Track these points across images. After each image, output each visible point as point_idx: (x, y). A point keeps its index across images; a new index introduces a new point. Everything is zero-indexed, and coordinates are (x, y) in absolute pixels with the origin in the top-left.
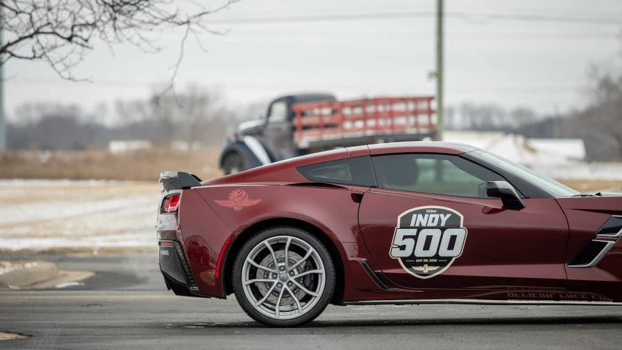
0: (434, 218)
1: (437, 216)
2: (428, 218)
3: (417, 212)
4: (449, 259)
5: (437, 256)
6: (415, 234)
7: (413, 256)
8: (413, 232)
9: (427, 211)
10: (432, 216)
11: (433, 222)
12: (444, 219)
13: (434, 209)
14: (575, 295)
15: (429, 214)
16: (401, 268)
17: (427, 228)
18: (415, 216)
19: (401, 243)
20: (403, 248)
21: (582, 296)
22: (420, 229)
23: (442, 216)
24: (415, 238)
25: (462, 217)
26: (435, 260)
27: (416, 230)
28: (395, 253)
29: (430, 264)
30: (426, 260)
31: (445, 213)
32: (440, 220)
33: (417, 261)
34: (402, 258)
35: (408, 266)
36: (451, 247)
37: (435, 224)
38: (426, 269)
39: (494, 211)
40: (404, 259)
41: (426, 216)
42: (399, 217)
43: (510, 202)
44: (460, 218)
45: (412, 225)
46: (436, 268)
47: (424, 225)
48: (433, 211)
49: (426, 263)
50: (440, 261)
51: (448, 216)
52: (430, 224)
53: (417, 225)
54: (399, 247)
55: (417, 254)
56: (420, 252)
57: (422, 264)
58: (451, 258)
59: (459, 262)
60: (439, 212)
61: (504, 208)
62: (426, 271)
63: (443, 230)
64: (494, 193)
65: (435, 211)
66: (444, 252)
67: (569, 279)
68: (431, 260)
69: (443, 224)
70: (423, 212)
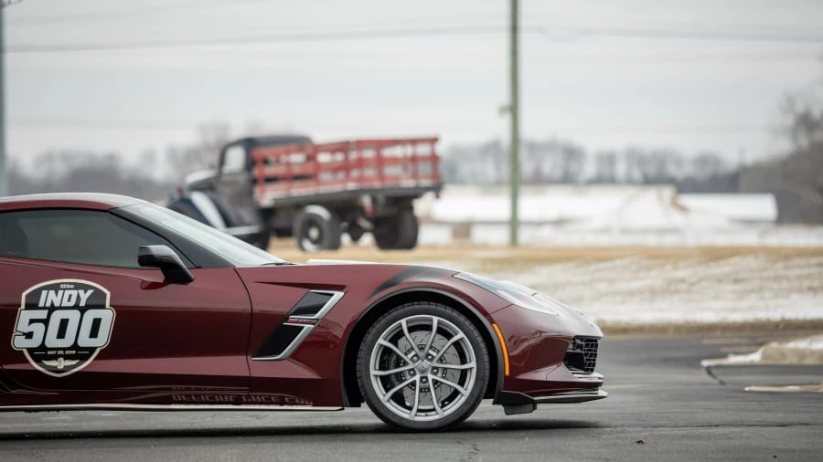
0: (70, 296)
1: (74, 293)
2: (63, 295)
3: (48, 288)
4: (92, 350)
5: (75, 346)
6: (45, 317)
7: (43, 347)
8: (43, 314)
9: (62, 286)
10: (68, 293)
11: (69, 300)
12: (85, 296)
13: (70, 283)
14: (263, 398)
15: (64, 289)
16: (28, 362)
17: (61, 308)
18: (44, 292)
19: (27, 329)
20: (29, 335)
21: (273, 398)
22: (52, 309)
23: (81, 292)
24: (46, 322)
25: (108, 294)
26: (74, 352)
27: (46, 311)
28: (19, 343)
29: (67, 357)
30: (61, 352)
31: (86, 288)
32: (78, 298)
33: (49, 353)
34: (29, 349)
35: (38, 359)
36: (94, 333)
37: (72, 303)
38: (61, 364)
39: (154, 286)
40: (31, 350)
41: (60, 292)
42: (24, 295)
43: (173, 273)
44: (105, 295)
45: (41, 304)
46: (74, 362)
47: (57, 304)
48: (68, 286)
49: (61, 356)
50: (79, 353)
51: (90, 292)
52: (65, 303)
53: (48, 305)
54: (24, 334)
55: (48, 344)
56: (53, 341)
57: (55, 357)
58: (94, 349)
59: (105, 354)
60: (78, 287)
61: (167, 282)
62: (61, 367)
63: (83, 310)
64: (148, 261)
65: (72, 286)
66: (85, 341)
67: (252, 375)
68: (67, 352)
69: (82, 304)
70: (56, 288)
